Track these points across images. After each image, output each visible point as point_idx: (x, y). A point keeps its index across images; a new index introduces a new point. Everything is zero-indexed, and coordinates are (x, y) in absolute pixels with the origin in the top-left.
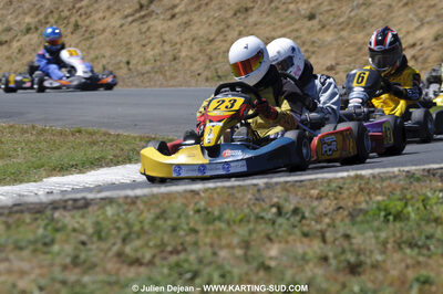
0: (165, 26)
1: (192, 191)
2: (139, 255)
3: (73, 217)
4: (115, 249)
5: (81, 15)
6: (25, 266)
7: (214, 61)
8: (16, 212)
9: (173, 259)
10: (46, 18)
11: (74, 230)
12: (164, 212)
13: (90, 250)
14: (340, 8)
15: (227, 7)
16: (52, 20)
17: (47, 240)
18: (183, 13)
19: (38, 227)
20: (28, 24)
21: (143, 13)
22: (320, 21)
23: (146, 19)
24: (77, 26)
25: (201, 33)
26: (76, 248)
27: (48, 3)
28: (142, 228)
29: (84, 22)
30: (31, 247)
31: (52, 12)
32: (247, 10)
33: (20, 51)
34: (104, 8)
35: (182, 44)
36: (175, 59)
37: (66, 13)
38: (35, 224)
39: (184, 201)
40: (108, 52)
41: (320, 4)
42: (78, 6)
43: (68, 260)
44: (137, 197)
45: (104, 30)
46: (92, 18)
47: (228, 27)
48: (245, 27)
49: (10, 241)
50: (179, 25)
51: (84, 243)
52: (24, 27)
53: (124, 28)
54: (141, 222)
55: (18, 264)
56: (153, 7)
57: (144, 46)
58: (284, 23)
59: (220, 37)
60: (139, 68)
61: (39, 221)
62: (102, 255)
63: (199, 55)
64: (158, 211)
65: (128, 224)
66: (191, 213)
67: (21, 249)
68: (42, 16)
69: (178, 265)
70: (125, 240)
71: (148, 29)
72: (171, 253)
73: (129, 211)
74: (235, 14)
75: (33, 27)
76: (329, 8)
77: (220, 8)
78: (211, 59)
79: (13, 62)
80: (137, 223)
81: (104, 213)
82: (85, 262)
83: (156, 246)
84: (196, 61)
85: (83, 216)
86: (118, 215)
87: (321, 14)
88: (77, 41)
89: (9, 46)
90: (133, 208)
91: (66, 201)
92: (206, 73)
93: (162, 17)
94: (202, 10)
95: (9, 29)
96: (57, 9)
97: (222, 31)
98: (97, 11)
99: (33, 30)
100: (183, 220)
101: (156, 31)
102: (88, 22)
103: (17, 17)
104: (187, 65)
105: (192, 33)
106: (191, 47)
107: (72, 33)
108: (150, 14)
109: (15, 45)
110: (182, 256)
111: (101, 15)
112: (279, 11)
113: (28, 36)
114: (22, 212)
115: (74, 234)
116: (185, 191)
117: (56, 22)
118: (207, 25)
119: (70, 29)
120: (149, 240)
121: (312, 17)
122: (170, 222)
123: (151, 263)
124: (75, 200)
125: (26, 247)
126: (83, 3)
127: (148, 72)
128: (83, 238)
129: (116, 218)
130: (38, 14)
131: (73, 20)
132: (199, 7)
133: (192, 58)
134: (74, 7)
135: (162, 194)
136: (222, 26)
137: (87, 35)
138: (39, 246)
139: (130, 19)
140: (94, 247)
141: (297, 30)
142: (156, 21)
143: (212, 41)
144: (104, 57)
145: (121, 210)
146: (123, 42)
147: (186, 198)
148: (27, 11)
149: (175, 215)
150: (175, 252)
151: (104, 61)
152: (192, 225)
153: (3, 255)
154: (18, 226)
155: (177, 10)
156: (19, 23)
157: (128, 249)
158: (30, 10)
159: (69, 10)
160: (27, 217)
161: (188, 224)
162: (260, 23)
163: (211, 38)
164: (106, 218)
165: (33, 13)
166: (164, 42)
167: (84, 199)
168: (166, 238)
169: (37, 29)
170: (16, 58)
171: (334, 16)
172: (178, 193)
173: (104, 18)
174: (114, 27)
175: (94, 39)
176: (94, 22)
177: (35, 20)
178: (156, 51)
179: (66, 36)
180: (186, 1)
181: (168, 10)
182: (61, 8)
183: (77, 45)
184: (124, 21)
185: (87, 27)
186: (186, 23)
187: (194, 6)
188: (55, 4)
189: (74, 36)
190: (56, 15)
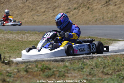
0: (113, 8)
1: (123, 54)
2: (108, 72)
3: (89, 61)
4: (101, 70)
5: (90, 5)
6: (76, 75)
8: (73, 60)
9: (118, 73)
10: (80, 5)
11: (90, 65)
12: (115, 60)
13: (94, 70)
17: (82, 68)
19: (79, 64)
20: (75, 7)
21: (107, 4)
23: (108, 6)
24: (89, 8)
26: (90, 70)
27: (80, 1)
28: (109, 64)
30: (78, 70)
31: (82, 4)
33: (73, 14)
34: (96, 2)
35: (118, 13)
36: (116, 17)
37: (86, 4)
38: (79, 63)
39: (120, 57)
40: (97, 15)
42: (89, 2)
43: (88, 73)
44: (107, 56)
45: (96, 9)
49: (72, 68)
50: (117, 7)
51: (92, 69)
52: (74, 8)
53: (102, 8)
54: (108, 63)
55: (74, 74)
56: (110, 2)
57: (107, 13)
60: (106, 19)
61: (80, 62)
62: (98, 72)
63: (123, 16)
64: (113, 60)
65: (105, 63)
66: (122, 60)
67: (75, 70)
68: (79, 5)
69: (119, 75)
70: (104, 68)
71: (109, 8)
72: (117, 71)
73: (105, 60)
79: (71, 18)
80: (107, 63)
81: (98, 60)
82: (93, 74)
83: (113, 70)
84: (122, 17)
85: (92, 61)
86: (102, 61)
89: (70, 14)
90: (106, 59)
91: (87, 57)
93: (112, 5)
95: (69, 8)
98: (94, 3)
100: (120, 62)
101: (111, 9)
102: (92, 6)
103: (72, 5)
104: (120, 19)
105: (121, 10)
106: (121, 14)
107: (87, 9)
108: (109, 4)
109: (71, 13)
110: (120, 72)
113: (75, 11)
114: (75, 60)
115: (89, 66)
116: (121, 54)
117: (83, 6)
119: (87, 8)
120: (111, 68)
122: (116, 63)
123: (111, 74)
124: (90, 57)
125: (76, 70)
126: (91, 1)
127: (108, 21)
128: (92, 67)
129: (101, 61)
130: (78, 4)
131: (87, 6)
134: (88, 2)
135: (114, 55)
137: (91, 10)
138: (80, 69)
139: (104, 6)
140: (95, 70)
144: (96, 16)
145: (103, 59)
146: (102, 12)
147: (121, 56)
149: (118, 61)
150: (118, 71)
151: (96, 18)
152: (123, 64)
153: (70, 72)
154: (74, 64)
155: (117, 3)
156: (72, 7)
157: (105, 70)
158: (75, 3)
159: (87, 3)
160: (76, 61)
161: (122, 63)
164: (99, 61)
165: (76, 4)
166: (113, 12)
167: (92, 56)
168: (115, 67)
169: (77, 8)
172: (119, 54)
173: (96, 5)
174: (99, 8)
175: (94, 11)
176: (93, 6)
177: (77, 6)
178: (111, 15)
179: (85, 10)
180: (119, 1)
181: (114, 3)
182: (84, 3)
183: (89, 13)
184: (102, 6)
185: (92, 8)
186: (119, 7)
187: (122, 2)
188: (82, 1)
189: (88, 11)
190: (83, 5)
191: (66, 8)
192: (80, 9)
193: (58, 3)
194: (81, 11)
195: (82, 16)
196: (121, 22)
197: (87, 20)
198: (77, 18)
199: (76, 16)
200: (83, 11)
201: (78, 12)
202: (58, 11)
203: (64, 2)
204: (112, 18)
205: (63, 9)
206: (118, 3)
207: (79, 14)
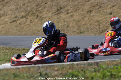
0: (65, 16)
5: (39, 13)
7: (80, 28)
10: (28, 13)
14: (120, 11)
15: (85, 10)
16: (30, 14)
18: (71, 12)
20: (23, 15)
21: (58, 12)
22: (113, 15)
23: (59, 14)
24: (38, 16)
25: (76, 18)
27: (29, 9)
29: (40, 15)
31: (30, 11)
32: (91, 11)
33: (20, 24)
34: (46, 10)
35: (70, 22)
36: (68, 26)
37: (35, 12)
41: (114, 10)
42: (38, 10)
45: (46, 18)
46: (42, 14)
47: (85, 16)
48: (90, 17)
50: (70, 16)
52: (21, 16)
53: (52, 17)
56: (61, 10)
57: (58, 22)
58: (102, 16)
59: (82, 20)
63: (75, 26)
68: (27, 13)
71: (60, 17)
74: (87, 13)
75: (24, 16)
76: (116, 11)
77: (83, 11)
78: (79, 27)
79: (17, 27)
84: (74, 27)
87: (114, 13)
88: (38, 21)
89: (16, 22)
92: (77, 31)
93: (64, 13)
94: (77, 11)
95: (16, 17)
96: (32, 10)
97: (83, 18)
98: (44, 11)
99: (24, 17)
101: (62, 18)
102: (41, 15)
103: (19, 13)
104: (72, 29)
105: (74, 18)
106: (73, 23)
107: (36, 18)
108: (61, 13)
109: (18, 22)
111: (45, 12)
112: (101, 12)
113: (22, 19)
117: (31, 15)
118: (78, 16)
121: (111, 14)
126: (40, 9)
130: (26, 12)
131: (36, 14)
132: (76, 10)
133: (73, 27)
134: (37, 10)
136: (83, 16)
137: (41, 19)
139: (54, 14)
141: (106, 18)
142: (63, 15)
143: (79, 21)
148: (22, 11)
155: (69, 11)
156: (20, 15)
158: (23, 11)
159: (35, 11)
162: (95, 15)
163: (79, 20)
165: (24, 12)
166: (65, 21)
169: (25, 17)
170: (18, 26)
171: (118, 14)
173: (46, 14)
174: (49, 17)
175: (43, 20)
176: (43, 15)
177: (25, 14)
178: (62, 24)
179: (34, 19)
180: (72, 8)
181: (66, 11)
182: (33, 10)
183: (38, 22)
184: (52, 15)
185: (41, 16)
186: (72, 15)
187: (75, 10)
188: (31, 9)
189: (37, 19)
190: (31, 13)
191: (13, 16)
192: (28, 17)
193: (4, 11)
194: (29, 20)
195: (30, 26)
196: (73, 32)
197: (35, 30)
198: (25, 27)
199: (23, 26)
200: (31, 20)
201: (26, 21)
202: (3, 20)
203: (11, 9)
204: (63, 28)
205: (9, 18)
206: (71, 11)
207: (27, 23)
